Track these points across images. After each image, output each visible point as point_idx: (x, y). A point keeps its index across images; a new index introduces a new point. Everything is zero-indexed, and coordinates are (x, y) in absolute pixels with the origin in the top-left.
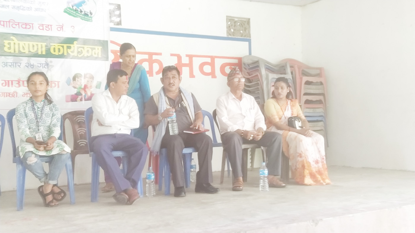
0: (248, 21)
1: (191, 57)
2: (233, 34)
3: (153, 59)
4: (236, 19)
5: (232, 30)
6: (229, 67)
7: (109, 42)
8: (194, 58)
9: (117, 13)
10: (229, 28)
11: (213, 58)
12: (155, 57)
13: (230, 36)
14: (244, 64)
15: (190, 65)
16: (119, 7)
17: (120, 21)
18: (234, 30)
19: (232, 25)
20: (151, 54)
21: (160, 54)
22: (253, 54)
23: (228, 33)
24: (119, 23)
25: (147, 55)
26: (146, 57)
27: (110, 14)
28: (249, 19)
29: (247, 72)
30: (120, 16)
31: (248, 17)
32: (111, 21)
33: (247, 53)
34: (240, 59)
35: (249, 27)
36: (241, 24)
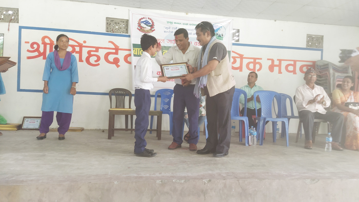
0: (322, 37)
1: (280, 61)
2: (311, 46)
3: (256, 62)
4: (314, 36)
5: (310, 43)
6: (306, 67)
7: (231, 52)
8: (282, 62)
9: (237, 34)
10: (308, 42)
11: (295, 61)
12: (257, 61)
13: (308, 47)
14: (317, 66)
15: (279, 66)
16: (238, 31)
17: (239, 39)
18: (311, 43)
19: (310, 40)
20: (255, 59)
21: (261, 59)
22: (324, 59)
23: (307, 45)
24: (238, 41)
25: (253, 60)
26: (252, 60)
27: (233, 35)
28: (323, 36)
29: (319, 71)
30: (238, 36)
31: (322, 35)
32: (233, 40)
33: (320, 59)
34: (314, 62)
35: (323, 41)
36: (317, 40)
